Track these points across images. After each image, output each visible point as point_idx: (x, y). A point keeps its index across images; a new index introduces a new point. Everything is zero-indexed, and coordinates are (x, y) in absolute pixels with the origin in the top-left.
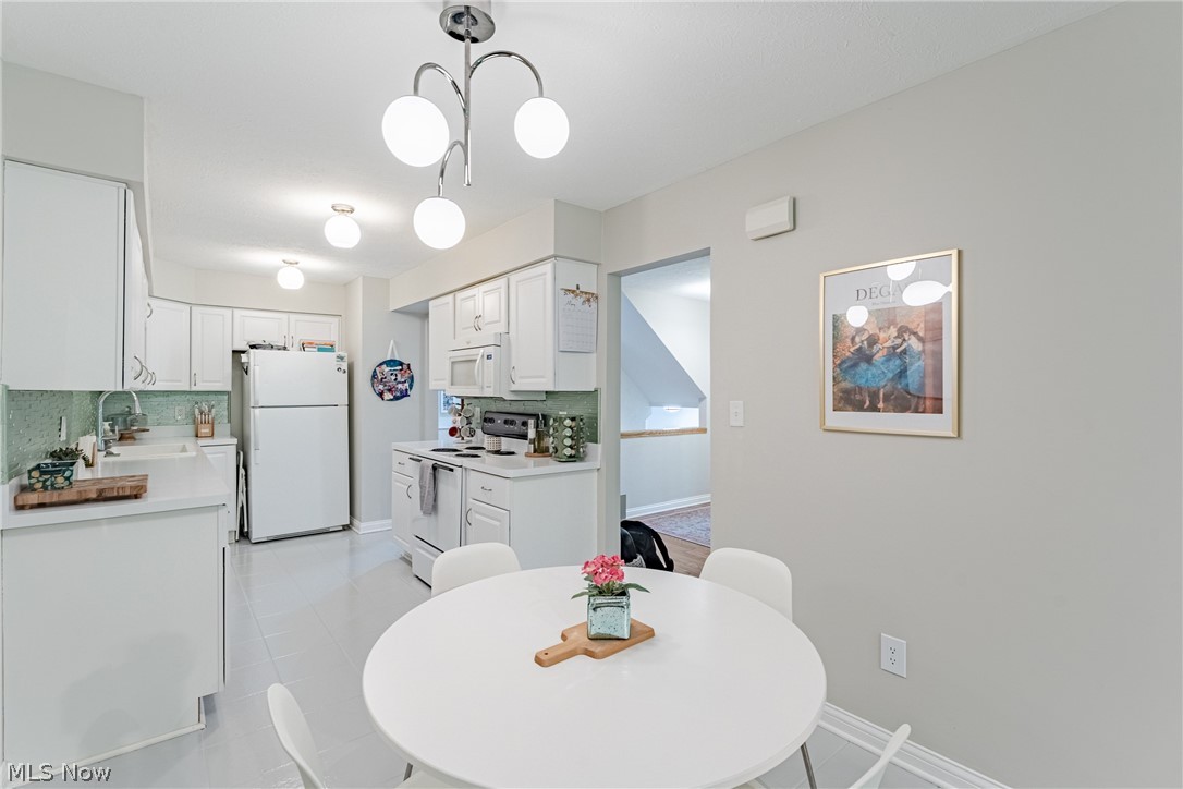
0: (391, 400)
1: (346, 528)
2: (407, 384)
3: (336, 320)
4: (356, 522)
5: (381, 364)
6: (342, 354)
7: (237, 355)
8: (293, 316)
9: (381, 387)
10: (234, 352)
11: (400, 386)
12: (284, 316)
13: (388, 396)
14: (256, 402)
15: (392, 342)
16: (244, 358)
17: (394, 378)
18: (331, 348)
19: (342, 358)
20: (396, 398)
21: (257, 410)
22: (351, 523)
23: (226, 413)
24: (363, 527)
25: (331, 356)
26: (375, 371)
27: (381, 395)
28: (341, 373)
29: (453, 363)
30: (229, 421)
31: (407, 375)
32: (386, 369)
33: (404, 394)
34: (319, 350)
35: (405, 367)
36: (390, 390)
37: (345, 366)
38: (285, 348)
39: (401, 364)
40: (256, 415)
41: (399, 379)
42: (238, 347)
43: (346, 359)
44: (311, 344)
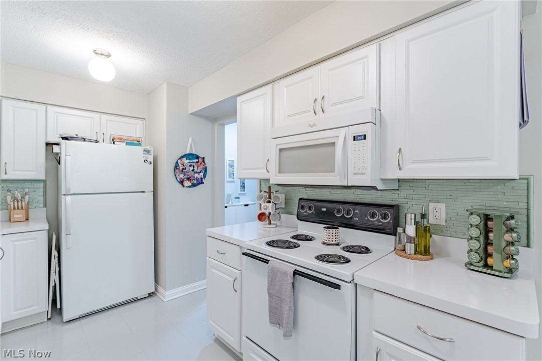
0: (190, 187)
1: (151, 295)
2: (202, 174)
3: (140, 122)
4: (160, 289)
5: (182, 157)
6: (148, 148)
7: (49, 147)
8: (103, 116)
9: (182, 176)
10: (47, 144)
11: (196, 175)
12: (96, 115)
13: (187, 183)
14: (68, 189)
15: (191, 138)
16: (56, 149)
17: (191, 168)
18: (138, 143)
19: (148, 152)
20: (194, 185)
21: (69, 198)
22: (156, 289)
23: (42, 199)
24: (168, 294)
25: (140, 149)
26: (177, 163)
27: (182, 182)
28: (147, 164)
29: (281, 150)
30: (45, 205)
31: (202, 166)
32: (185, 161)
33: (200, 182)
34: (128, 144)
35: (201, 160)
36: (188, 179)
37: (150, 159)
38: (97, 141)
39: (198, 157)
40: (67, 202)
41: (196, 170)
42: (51, 140)
43: (152, 152)
44: (120, 139)
